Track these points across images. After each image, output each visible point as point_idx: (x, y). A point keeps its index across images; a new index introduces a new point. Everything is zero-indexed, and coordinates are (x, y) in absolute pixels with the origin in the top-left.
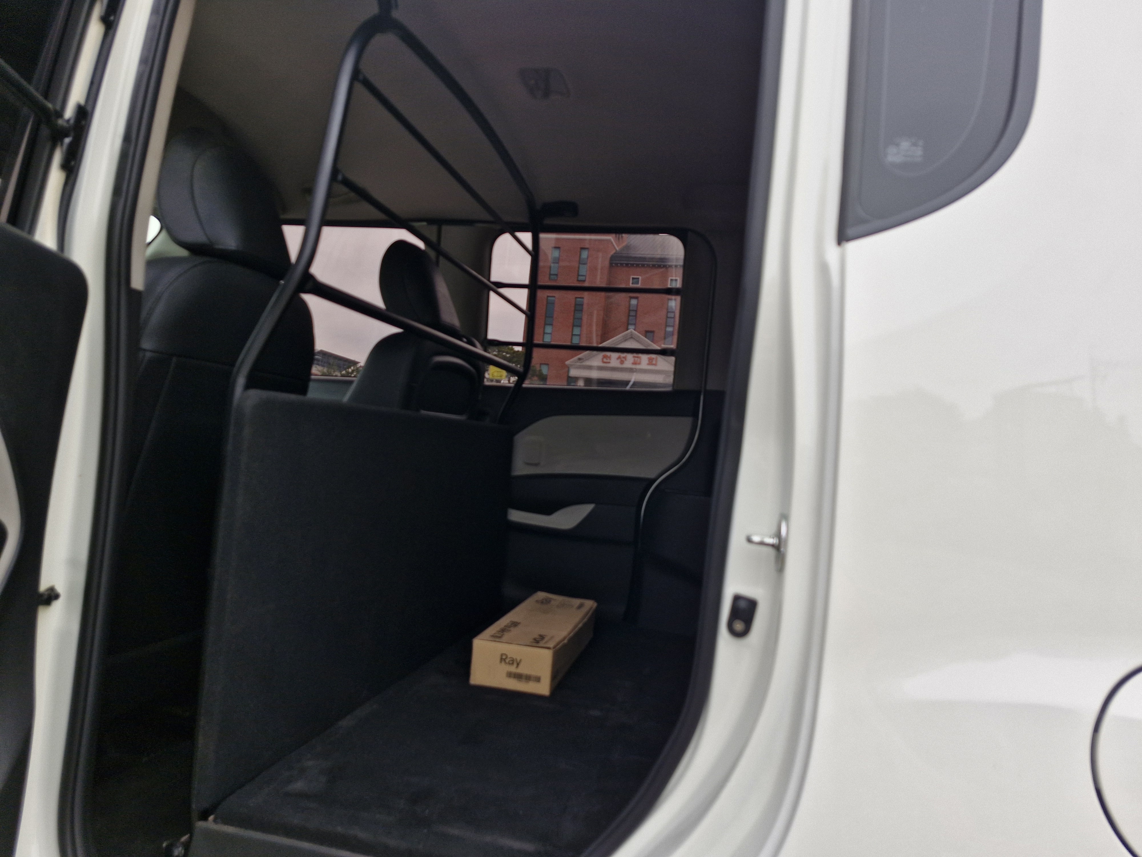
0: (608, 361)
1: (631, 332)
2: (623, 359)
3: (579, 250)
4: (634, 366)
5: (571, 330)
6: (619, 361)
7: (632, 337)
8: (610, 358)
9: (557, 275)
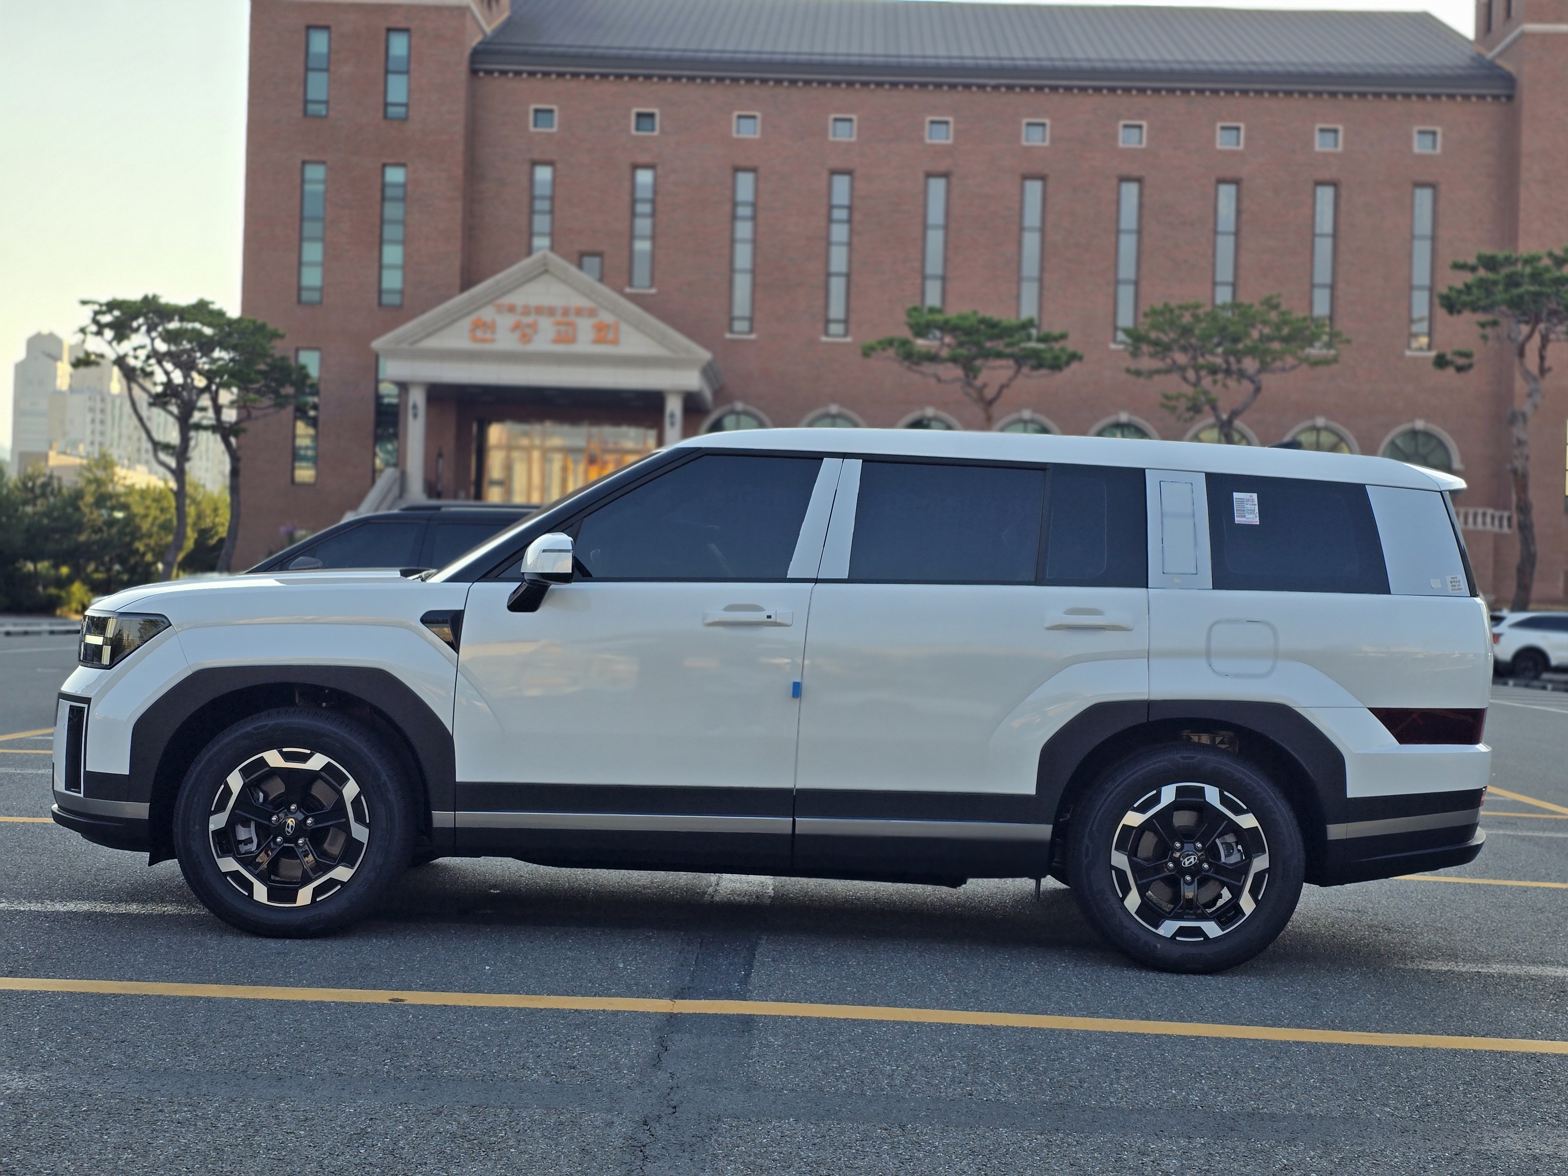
0: (488, 336)
1: (545, 257)
2: (529, 331)
3: (383, 32)
4: (561, 348)
5: (376, 254)
6: (517, 335)
7: (545, 270)
8: (490, 327)
9: (326, 102)
